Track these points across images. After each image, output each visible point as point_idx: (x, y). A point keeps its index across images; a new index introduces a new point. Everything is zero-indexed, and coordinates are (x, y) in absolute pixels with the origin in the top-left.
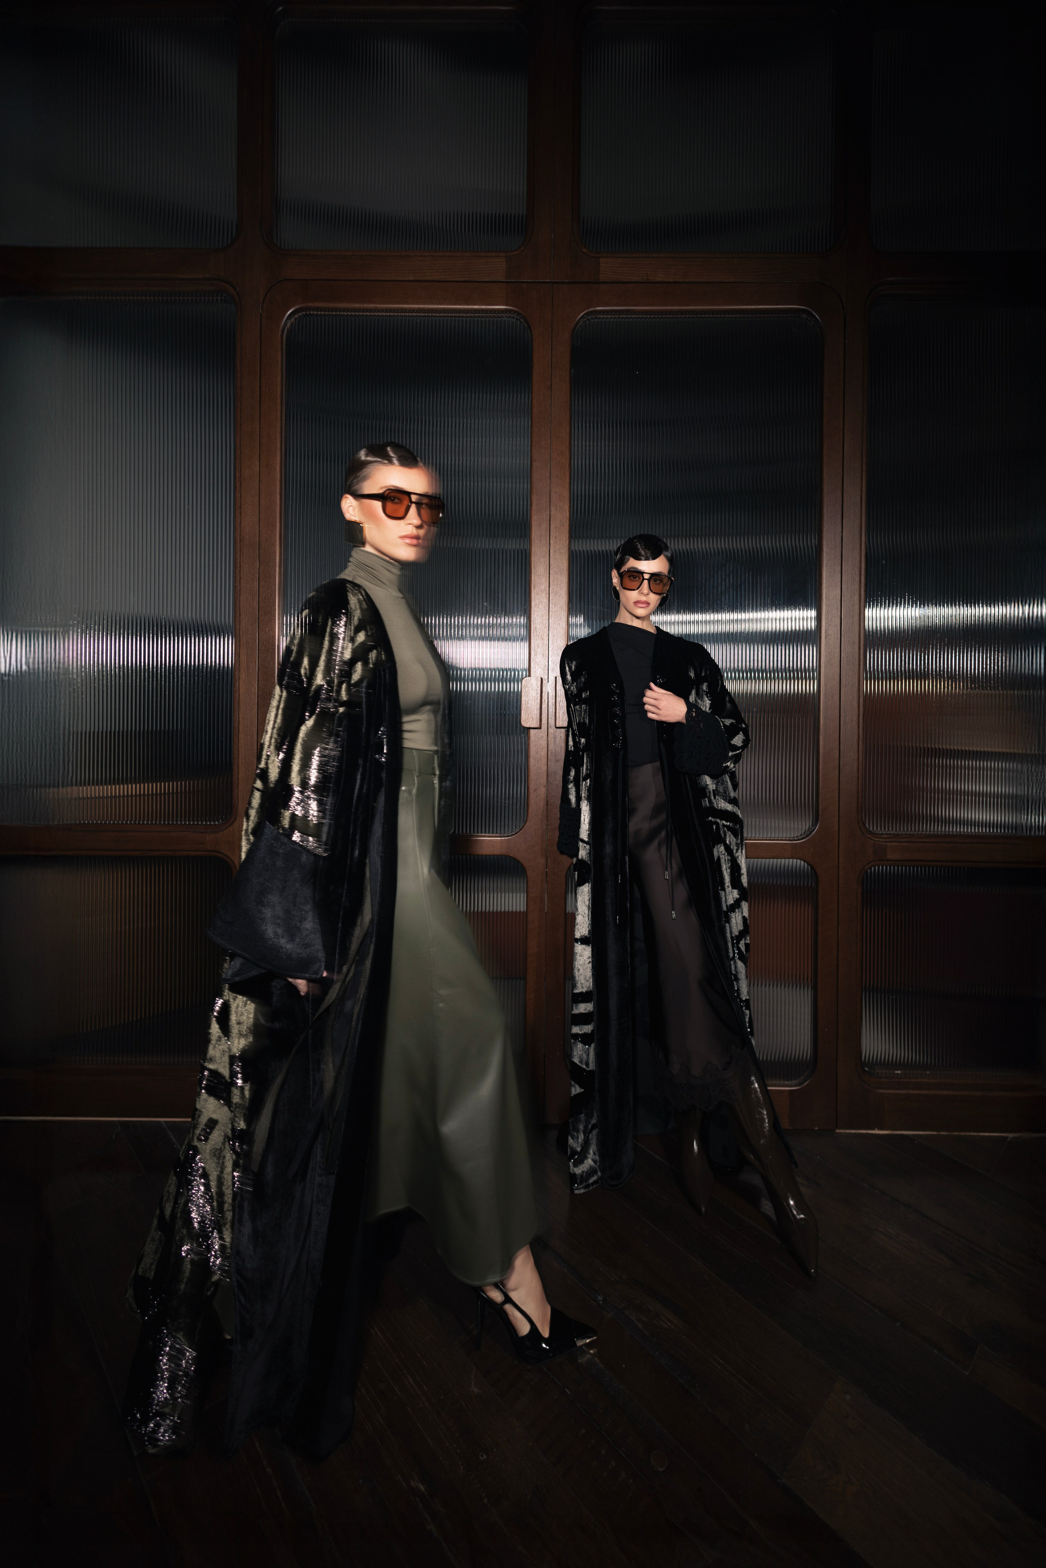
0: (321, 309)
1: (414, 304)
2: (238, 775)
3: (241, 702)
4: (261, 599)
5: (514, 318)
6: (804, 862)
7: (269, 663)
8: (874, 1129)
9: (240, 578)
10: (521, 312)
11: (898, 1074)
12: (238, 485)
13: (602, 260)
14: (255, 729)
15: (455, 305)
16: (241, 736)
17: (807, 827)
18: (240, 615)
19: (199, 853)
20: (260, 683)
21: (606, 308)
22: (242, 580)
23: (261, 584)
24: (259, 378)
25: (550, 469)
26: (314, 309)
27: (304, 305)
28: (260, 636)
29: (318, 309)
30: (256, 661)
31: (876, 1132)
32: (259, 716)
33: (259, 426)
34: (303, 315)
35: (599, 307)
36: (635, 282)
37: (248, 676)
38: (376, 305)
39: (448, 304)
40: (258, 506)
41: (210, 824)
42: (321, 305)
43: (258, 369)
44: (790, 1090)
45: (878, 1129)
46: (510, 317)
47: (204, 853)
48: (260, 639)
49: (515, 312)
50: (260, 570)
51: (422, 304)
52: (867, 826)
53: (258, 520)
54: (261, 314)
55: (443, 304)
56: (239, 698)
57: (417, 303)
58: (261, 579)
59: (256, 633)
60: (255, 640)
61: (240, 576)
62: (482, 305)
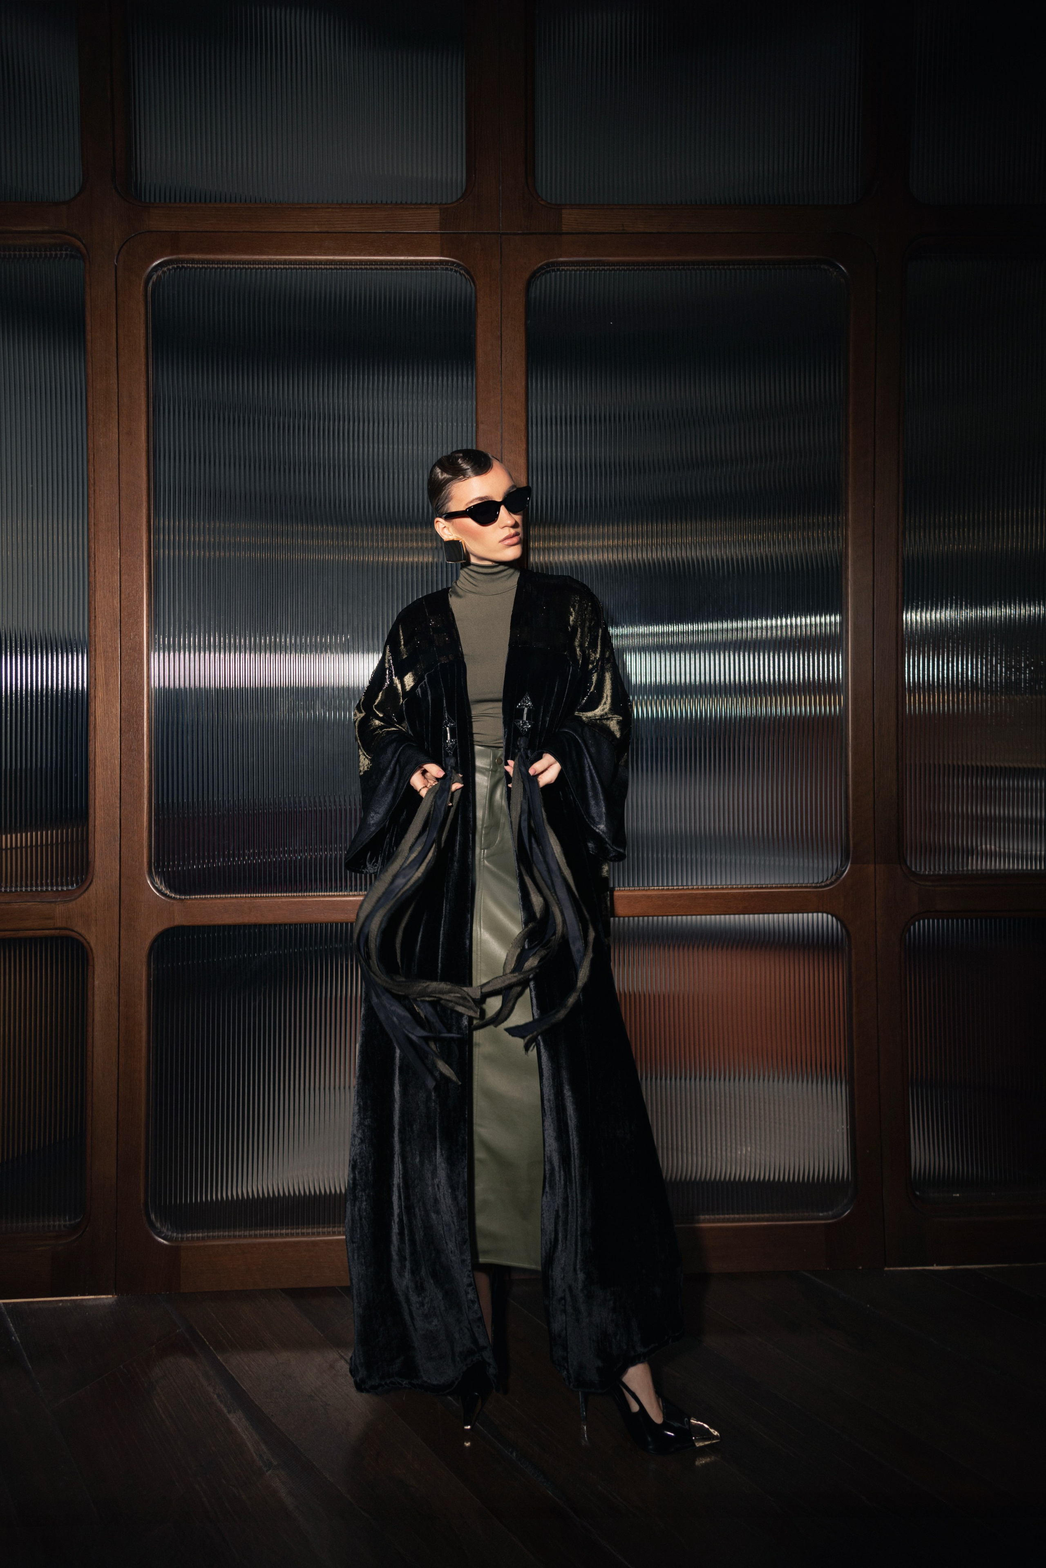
0: (198, 262)
1: (321, 255)
2: (95, 822)
3: (98, 727)
4: (123, 596)
5: (451, 270)
6: (832, 916)
7: (135, 677)
8: (932, 1265)
9: (95, 572)
10: (461, 263)
11: (956, 1197)
12: (91, 457)
13: (563, 211)
14: (117, 762)
15: (374, 255)
16: (98, 770)
17: (835, 867)
18: (95, 617)
19: (47, 932)
20: (123, 702)
21: (571, 259)
22: (97, 574)
23: (123, 578)
24: (115, 330)
25: (502, 433)
26: (188, 261)
27: (174, 257)
28: (123, 643)
29: (193, 261)
30: (117, 675)
31: (935, 1268)
32: (123, 744)
33: (116, 381)
34: (173, 268)
35: (561, 257)
36: (607, 233)
37: (107, 694)
38: (270, 257)
39: (364, 255)
40: (117, 483)
41: (62, 890)
42: (196, 257)
43: (114, 321)
44: (825, 1224)
45: (937, 1265)
46: (447, 269)
47: (53, 931)
48: (123, 647)
49: (453, 263)
50: (122, 561)
51: (331, 255)
52: (908, 864)
53: (117, 499)
54: (116, 266)
55: (360, 255)
56: (95, 724)
57: (325, 254)
58: (123, 572)
59: (117, 639)
60: (116, 648)
61: (95, 568)
62: (410, 256)
